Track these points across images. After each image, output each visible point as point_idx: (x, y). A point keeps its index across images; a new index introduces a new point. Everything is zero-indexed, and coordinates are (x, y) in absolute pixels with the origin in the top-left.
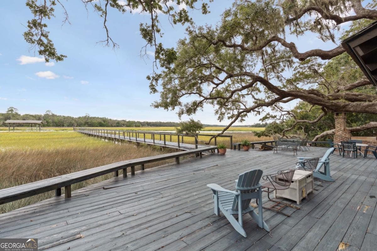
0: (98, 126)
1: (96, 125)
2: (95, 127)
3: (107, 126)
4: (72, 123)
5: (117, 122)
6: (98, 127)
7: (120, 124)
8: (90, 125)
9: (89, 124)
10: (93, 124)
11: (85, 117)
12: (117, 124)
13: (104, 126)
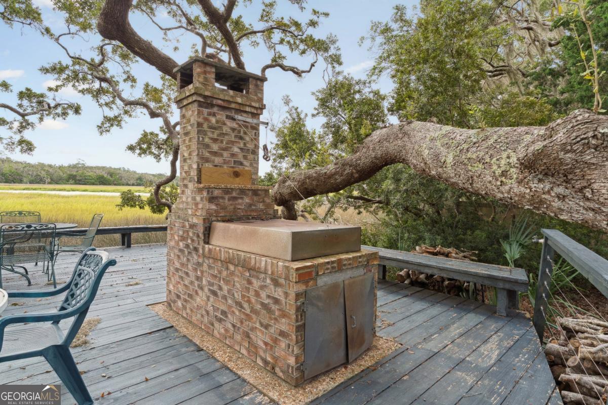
0: (96, 183)
1: (93, 181)
2: (90, 185)
3: (115, 185)
4: (40, 176)
5: (137, 176)
6: (96, 185)
7: (144, 180)
8: (79, 180)
9: (78, 178)
10: (86, 179)
11: (75, 166)
12: (137, 180)
13: (110, 184)
